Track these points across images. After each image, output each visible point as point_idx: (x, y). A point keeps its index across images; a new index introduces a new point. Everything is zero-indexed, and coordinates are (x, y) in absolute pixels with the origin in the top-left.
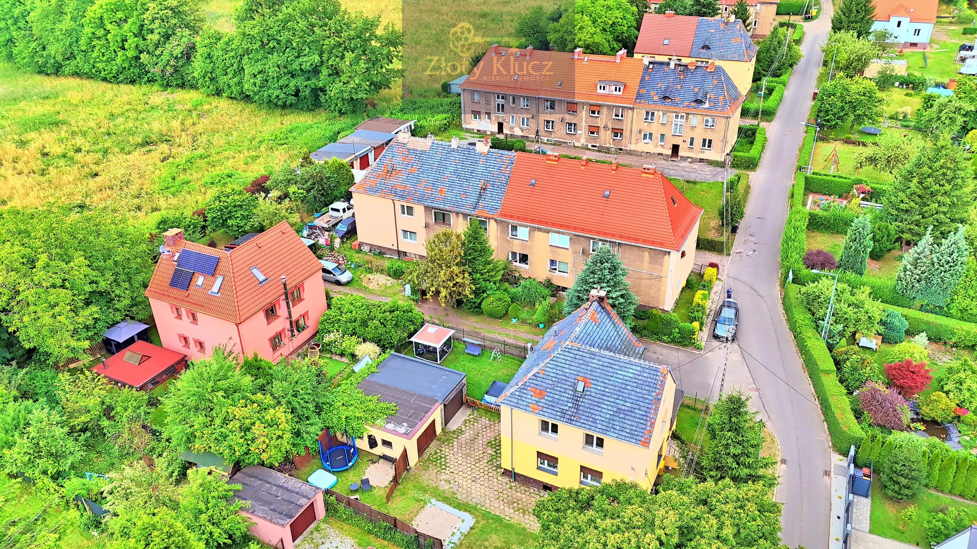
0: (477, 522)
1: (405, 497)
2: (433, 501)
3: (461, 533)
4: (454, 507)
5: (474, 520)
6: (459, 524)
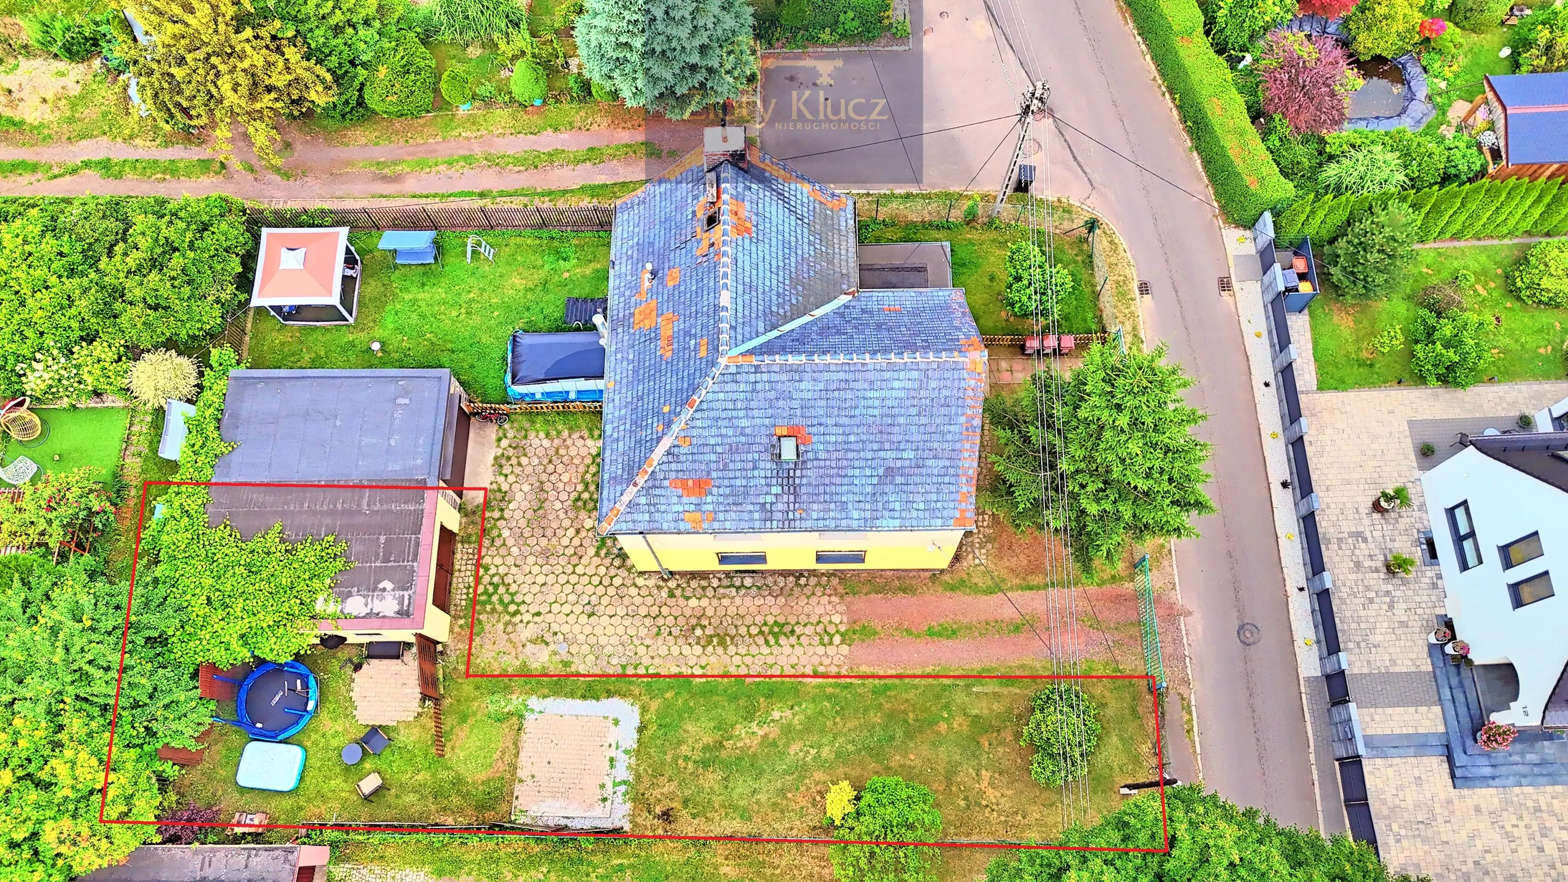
0: (644, 710)
1: (471, 721)
2: (534, 702)
3: (626, 752)
4: (584, 697)
5: (637, 709)
6: (613, 735)
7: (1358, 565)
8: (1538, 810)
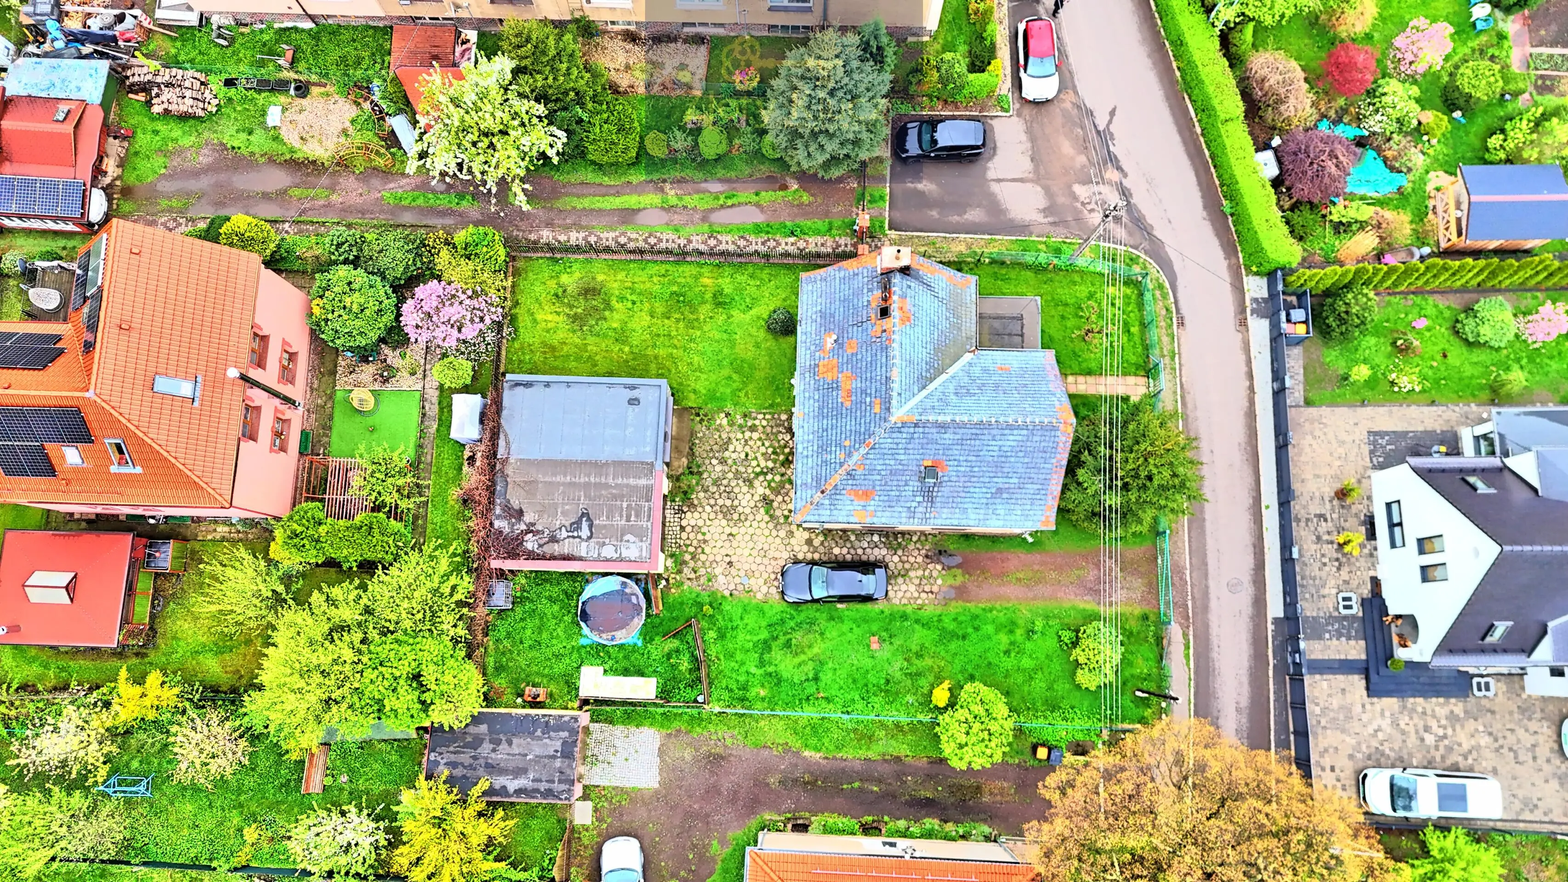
7: (1319, 538)
8: (1424, 713)
